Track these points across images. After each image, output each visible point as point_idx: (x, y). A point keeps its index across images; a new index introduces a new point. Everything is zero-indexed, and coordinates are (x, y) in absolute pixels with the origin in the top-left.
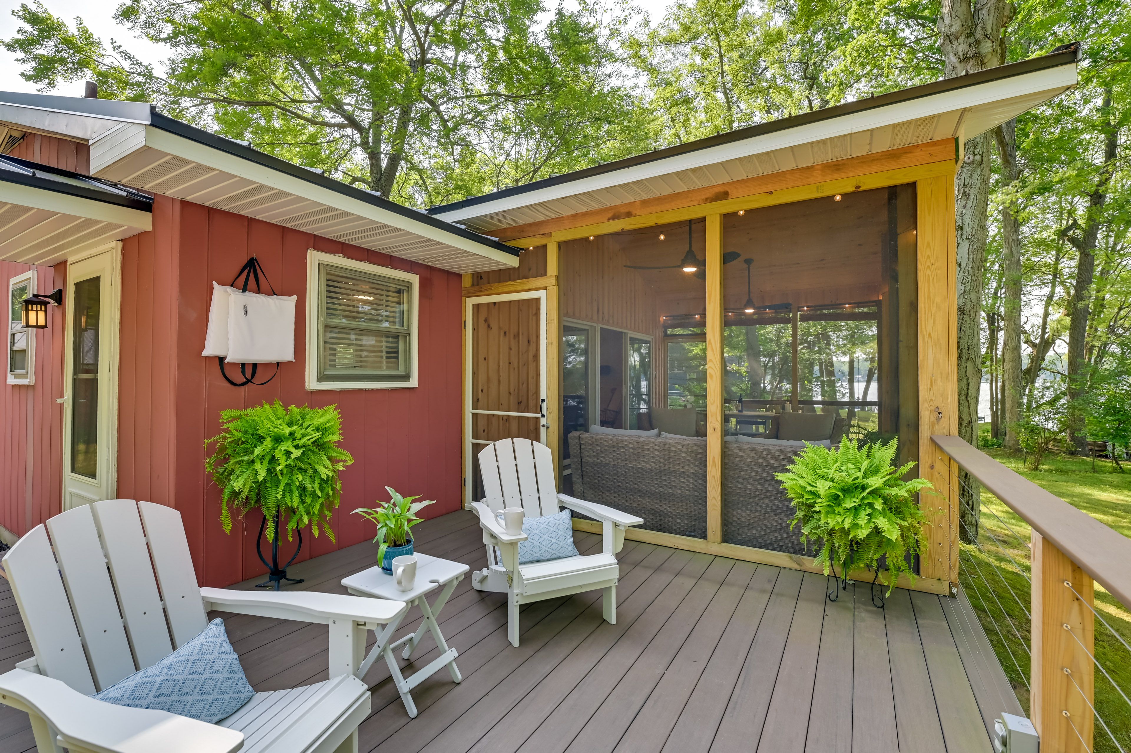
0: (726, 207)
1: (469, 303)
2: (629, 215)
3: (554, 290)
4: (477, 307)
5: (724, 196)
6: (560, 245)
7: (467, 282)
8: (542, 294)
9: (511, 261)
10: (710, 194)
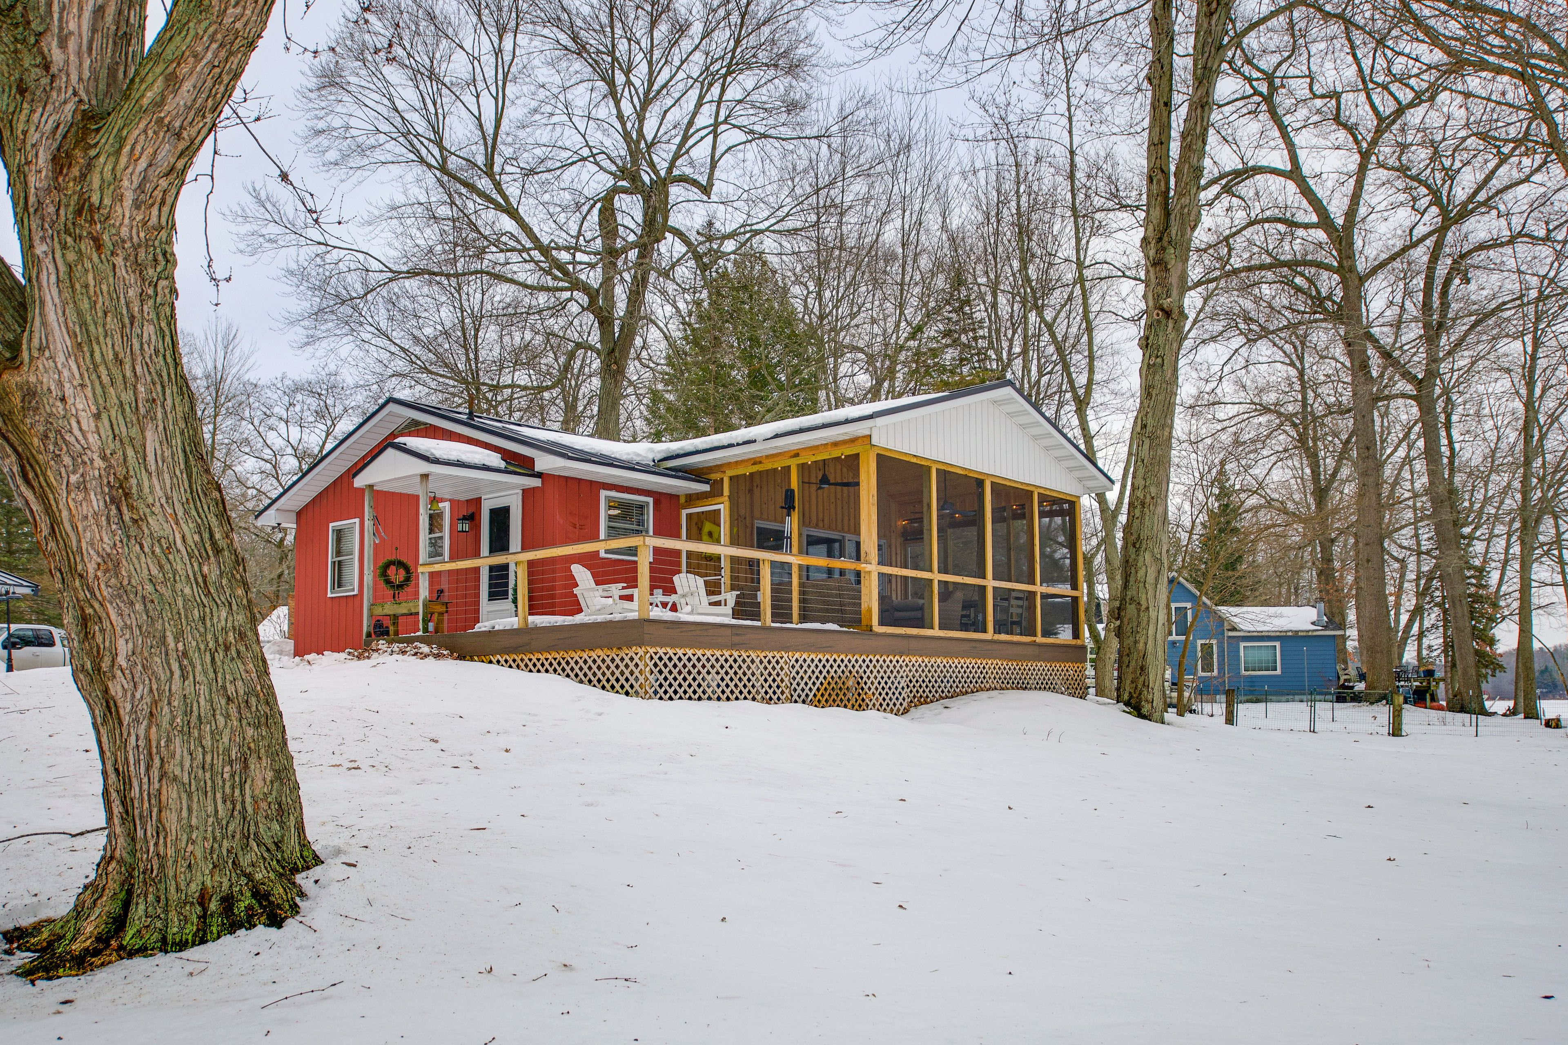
0: (800, 460)
1: (684, 513)
2: (760, 462)
3: (727, 504)
4: (689, 516)
5: (797, 455)
6: (731, 478)
7: (682, 500)
8: (721, 507)
9: (706, 488)
10: (792, 453)
